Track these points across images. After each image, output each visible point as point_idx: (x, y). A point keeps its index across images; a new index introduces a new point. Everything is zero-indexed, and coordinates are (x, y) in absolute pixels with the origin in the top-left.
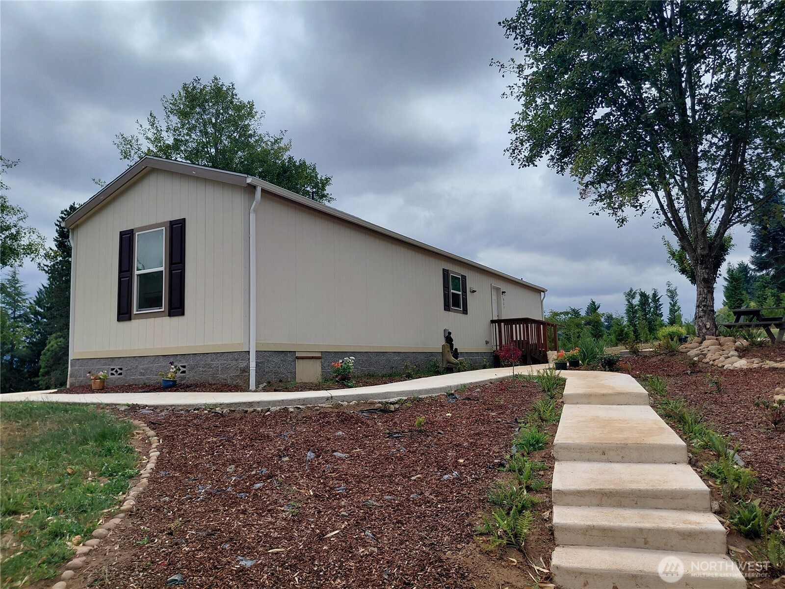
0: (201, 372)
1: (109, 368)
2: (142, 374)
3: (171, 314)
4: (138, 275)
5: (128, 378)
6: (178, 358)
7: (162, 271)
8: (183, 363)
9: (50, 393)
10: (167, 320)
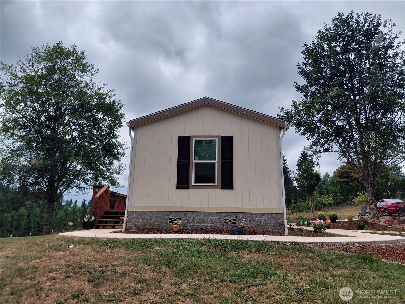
0: (249, 224)
1: (168, 218)
2: (198, 222)
3: (223, 188)
4: (194, 163)
5: (186, 225)
6: (229, 214)
7: (216, 163)
8: (234, 217)
9: (113, 232)
10: (219, 191)
